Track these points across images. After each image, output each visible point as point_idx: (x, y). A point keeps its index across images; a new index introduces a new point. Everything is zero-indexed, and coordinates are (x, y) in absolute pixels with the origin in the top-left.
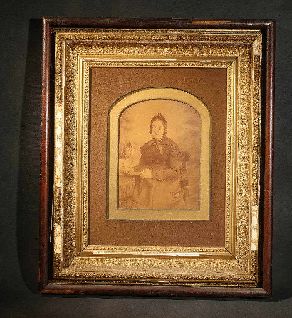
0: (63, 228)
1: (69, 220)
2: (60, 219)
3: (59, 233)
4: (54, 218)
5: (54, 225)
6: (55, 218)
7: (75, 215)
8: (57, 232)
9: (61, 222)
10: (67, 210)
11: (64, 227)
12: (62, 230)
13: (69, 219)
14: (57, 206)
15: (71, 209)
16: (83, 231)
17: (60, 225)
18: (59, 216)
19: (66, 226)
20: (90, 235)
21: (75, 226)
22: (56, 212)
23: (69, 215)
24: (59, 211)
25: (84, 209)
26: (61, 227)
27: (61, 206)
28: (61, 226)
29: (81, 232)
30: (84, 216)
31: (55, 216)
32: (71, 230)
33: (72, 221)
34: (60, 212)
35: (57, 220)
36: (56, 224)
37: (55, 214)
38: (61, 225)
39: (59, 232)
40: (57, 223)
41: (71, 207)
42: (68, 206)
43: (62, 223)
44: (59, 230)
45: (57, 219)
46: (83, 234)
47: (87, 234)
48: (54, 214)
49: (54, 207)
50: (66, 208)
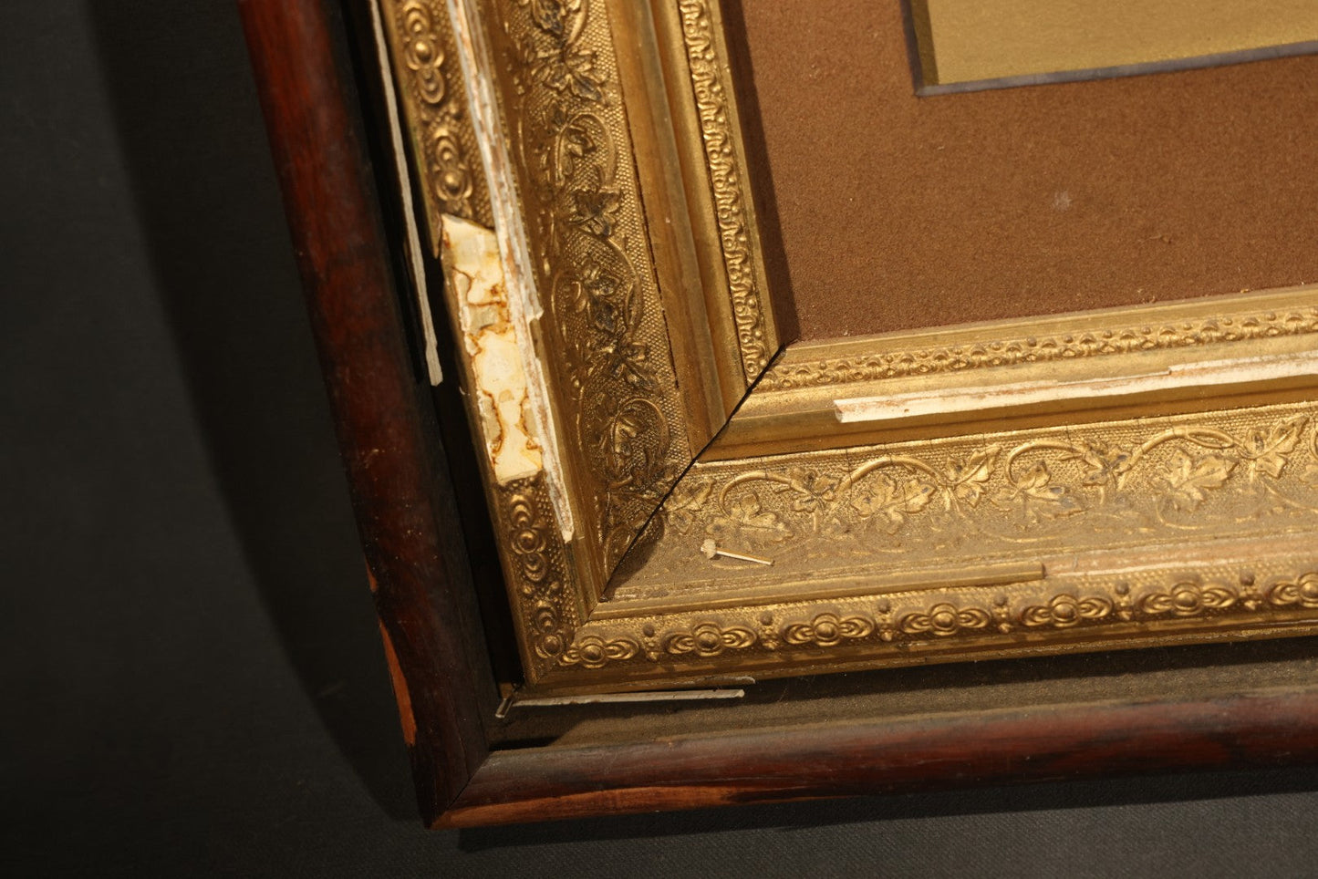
0: (522, 254)
1: (572, 155)
2: (474, 177)
3: (502, 305)
4: (422, 169)
5: (435, 241)
6: (436, 177)
7: (612, 95)
8: (478, 293)
9: (496, 204)
10: (529, 66)
11: (531, 232)
12: (517, 270)
13: (561, 146)
14: (425, 58)
15: (565, 52)
16: (712, 234)
17: (492, 229)
18: (465, 151)
19: (545, 218)
20: (783, 255)
21: (631, 202)
22: (426, 124)
23: (558, 116)
24: (453, 109)
25: (692, 32)
26: (504, 250)
27: (466, 54)
28: (502, 233)
29: (701, 246)
30: (703, 98)
31: (432, 159)
32: (603, 237)
33: (601, 159)
34: (461, 116)
35: (454, 190)
36: (456, 230)
37: (426, 138)
38: (500, 222)
39: (494, 291)
40: (457, 215)
41: (558, 34)
42: (536, 33)
43: (506, 211)
44: (493, 273)
45: (450, 179)
46: (725, 261)
47: (758, 254)
48: (417, 137)
49: (403, 75)
50: (512, 53)
